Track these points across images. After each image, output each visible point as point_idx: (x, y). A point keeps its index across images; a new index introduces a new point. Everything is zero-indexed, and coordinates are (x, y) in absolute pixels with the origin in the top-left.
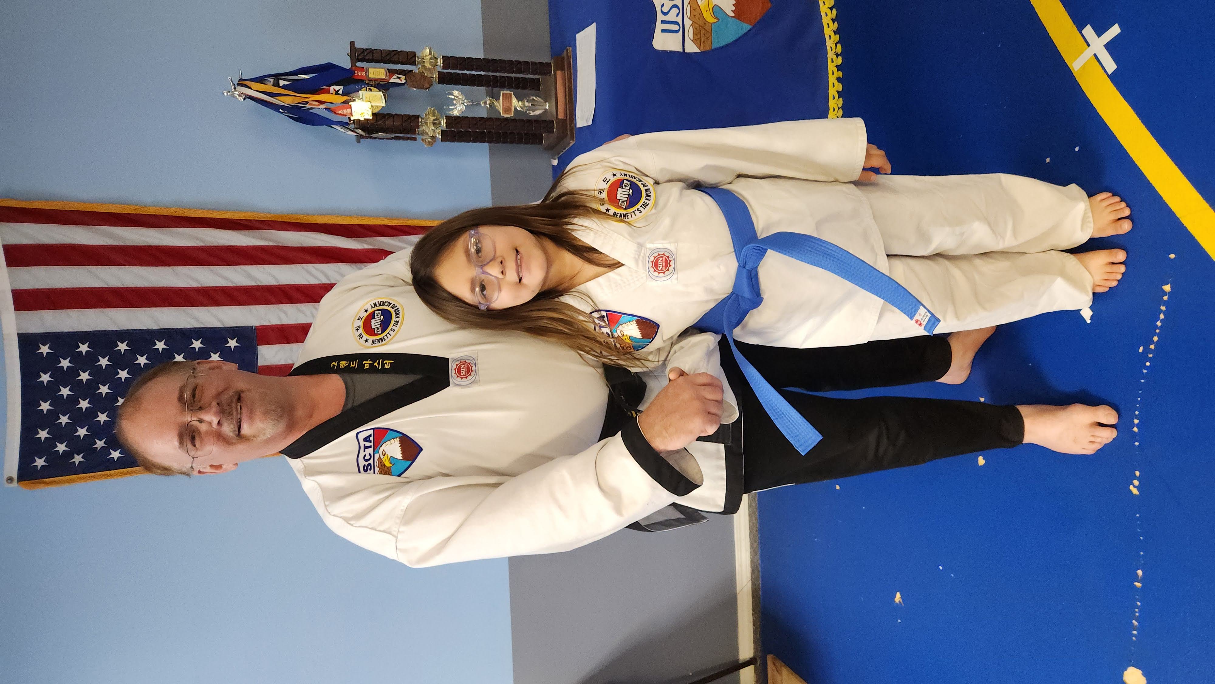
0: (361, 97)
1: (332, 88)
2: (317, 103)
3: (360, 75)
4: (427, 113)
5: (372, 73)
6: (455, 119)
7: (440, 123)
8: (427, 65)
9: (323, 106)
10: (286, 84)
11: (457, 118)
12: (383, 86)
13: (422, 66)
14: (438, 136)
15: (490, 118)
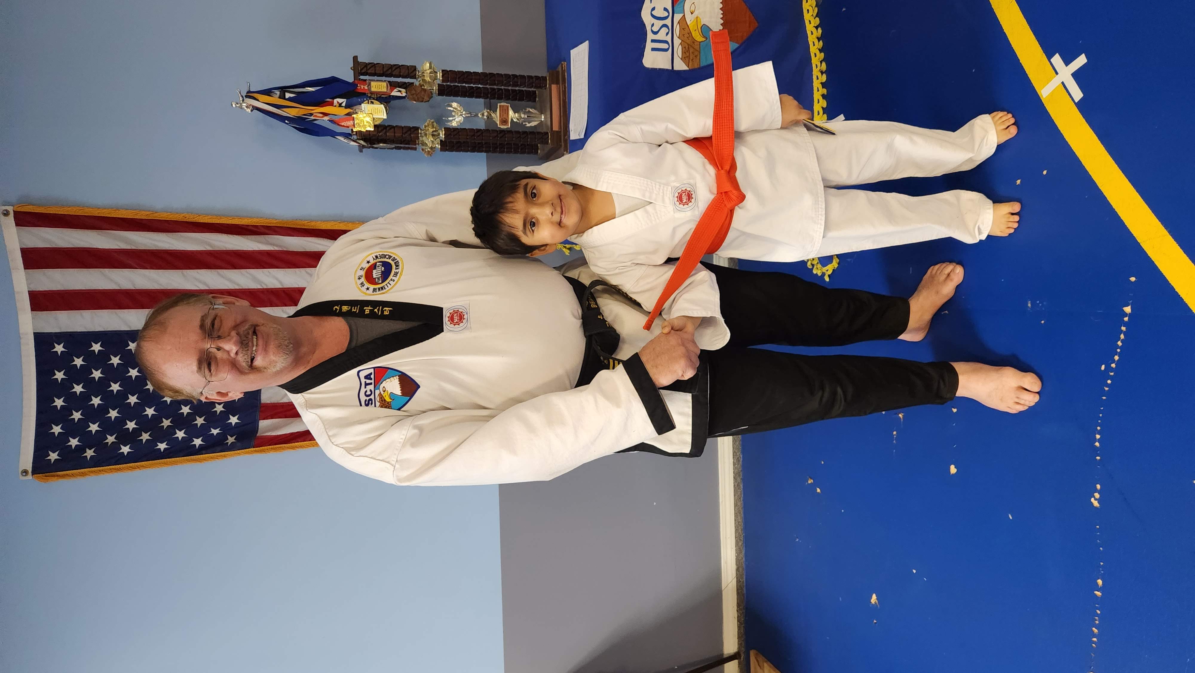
0: (363, 109)
1: (336, 101)
2: (321, 115)
3: (362, 88)
4: (427, 124)
5: (374, 87)
6: (454, 131)
7: (439, 134)
8: (427, 79)
9: (326, 118)
10: (291, 96)
11: (455, 129)
12: (384, 99)
13: (422, 80)
14: (437, 146)
15: (487, 130)
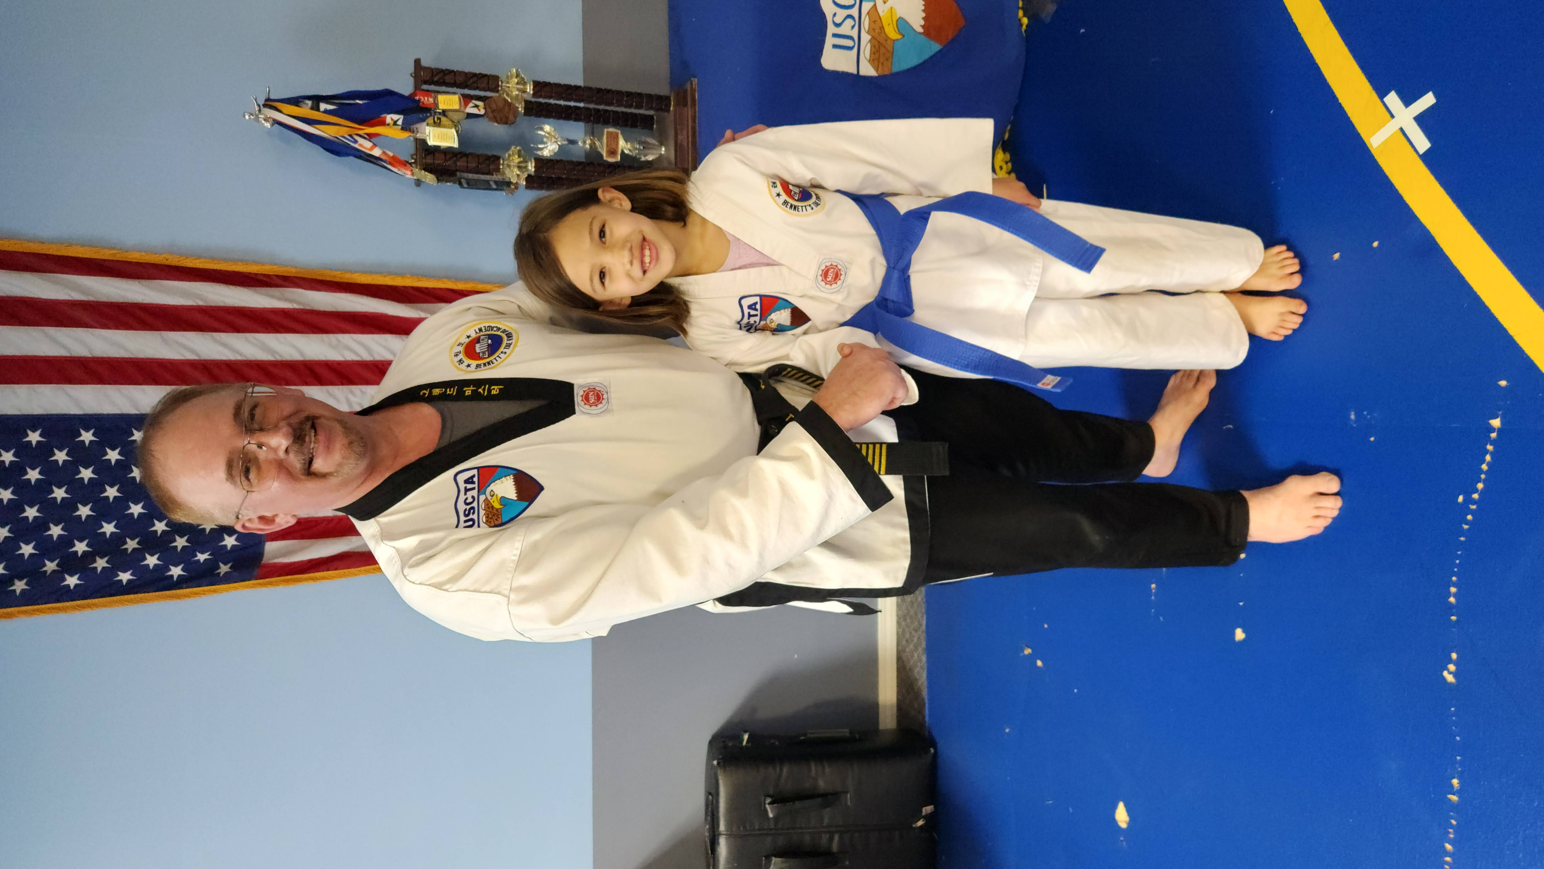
1: (387, 117)
3: (424, 101)
4: (512, 153)
5: (442, 101)
6: (547, 163)
7: (526, 167)
8: (512, 91)
10: (329, 109)
11: (549, 160)
13: (507, 92)
14: (524, 182)
15: (589, 163)
